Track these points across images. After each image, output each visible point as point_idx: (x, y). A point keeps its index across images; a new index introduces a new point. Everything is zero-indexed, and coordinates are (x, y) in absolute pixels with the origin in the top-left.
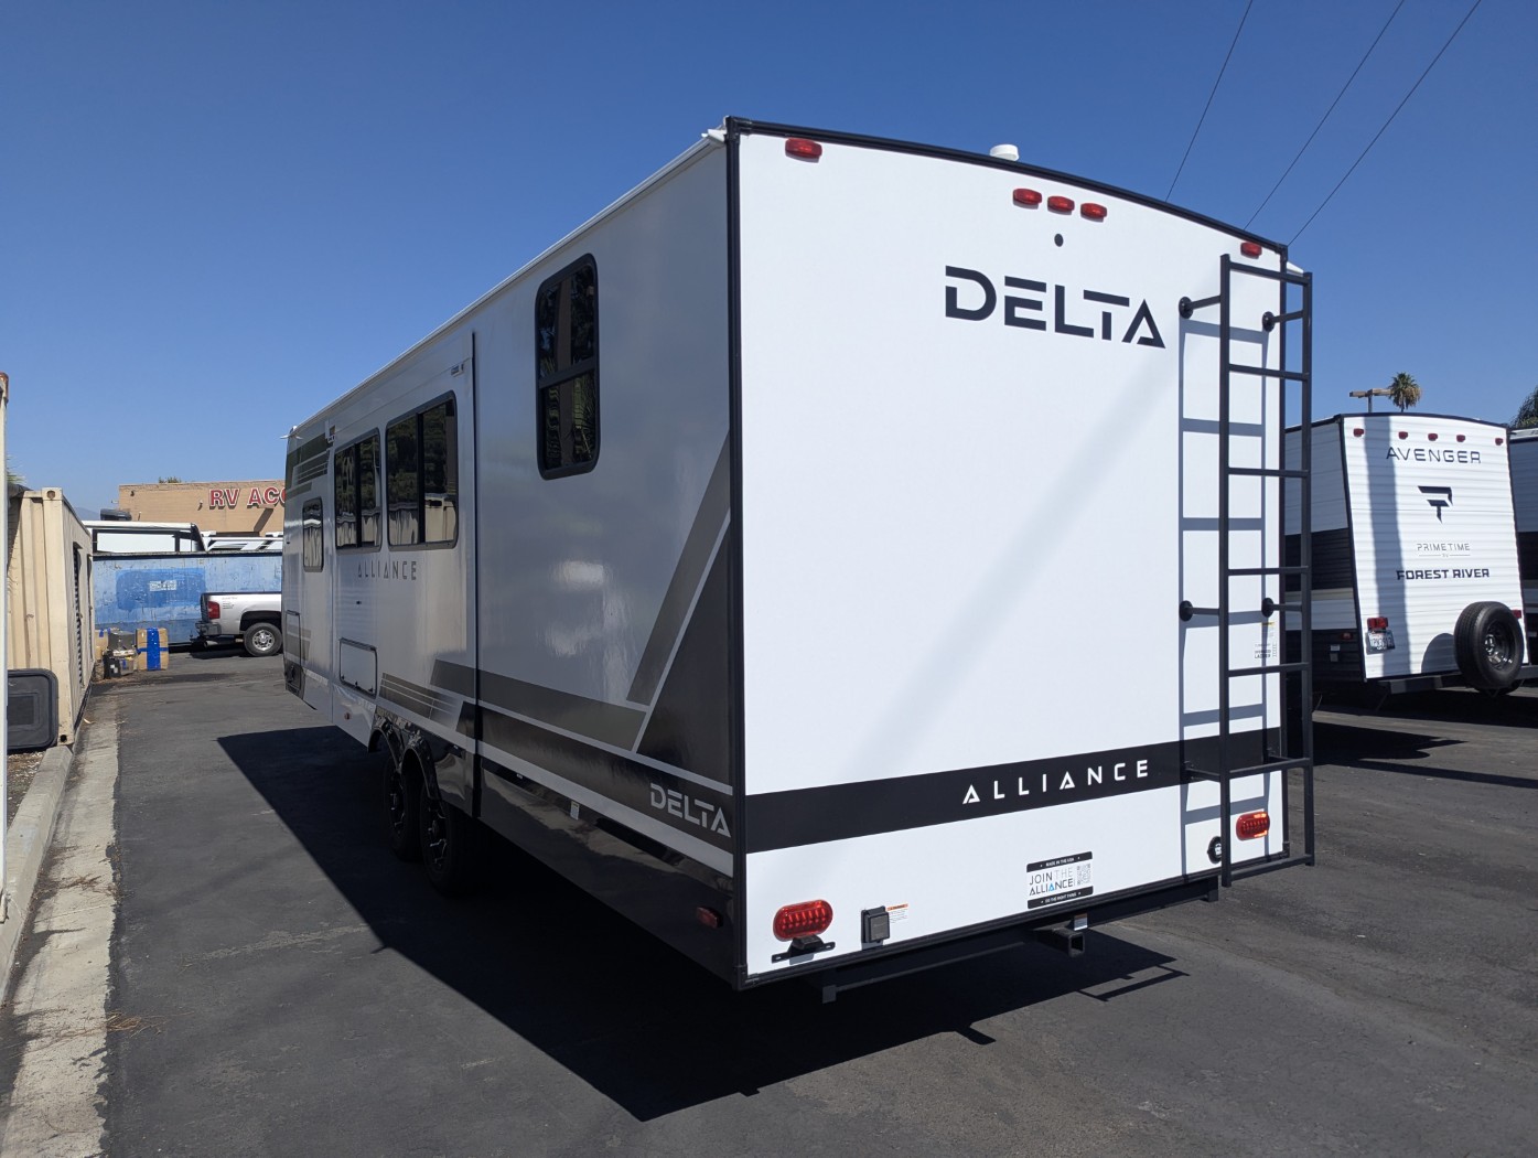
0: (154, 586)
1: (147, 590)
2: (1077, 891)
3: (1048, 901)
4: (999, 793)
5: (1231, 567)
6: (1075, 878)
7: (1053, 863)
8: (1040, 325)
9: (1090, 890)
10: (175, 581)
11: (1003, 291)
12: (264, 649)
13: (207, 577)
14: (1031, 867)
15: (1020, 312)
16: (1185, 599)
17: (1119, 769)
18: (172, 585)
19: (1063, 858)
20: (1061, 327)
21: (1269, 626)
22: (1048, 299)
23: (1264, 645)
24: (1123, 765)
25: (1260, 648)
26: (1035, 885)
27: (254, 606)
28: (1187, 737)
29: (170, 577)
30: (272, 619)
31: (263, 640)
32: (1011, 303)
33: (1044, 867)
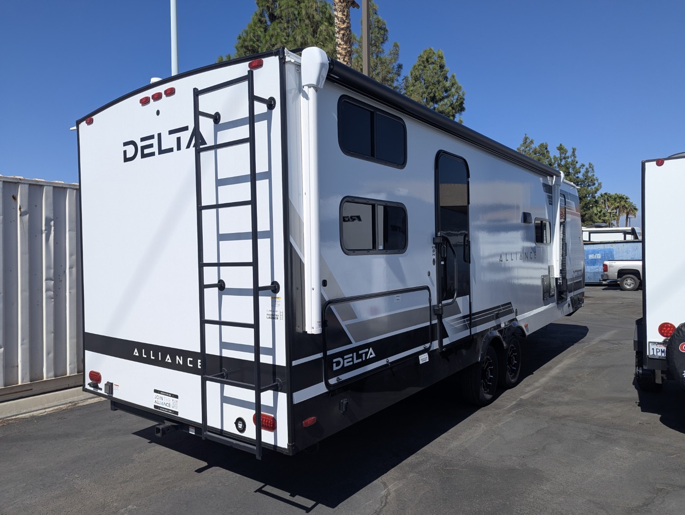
0: (591, 257)
1: (588, 258)
2: (172, 411)
3: (161, 409)
4: (145, 355)
5: (205, 262)
6: (172, 405)
7: (163, 393)
8: (153, 154)
9: (177, 413)
10: (600, 254)
11: (140, 144)
12: (628, 287)
13: (614, 253)
14: (156, 391)
15: (146, 151)
16: (221, 279)
17: (190, 360)
18: (599, 256)
19: (167, 393)
20: (161, 152)
21: (277, 300)
22: (155, 141)
23: (273, 311)
24: (192, 359)
25: (271, 313)
26: (156, 399)
27: (624, 267)
28: (224, 355)
29: (598, 252)
30: (634, 272)
31: (629, 283)
32: (143, 148)
33: (160, 393)
